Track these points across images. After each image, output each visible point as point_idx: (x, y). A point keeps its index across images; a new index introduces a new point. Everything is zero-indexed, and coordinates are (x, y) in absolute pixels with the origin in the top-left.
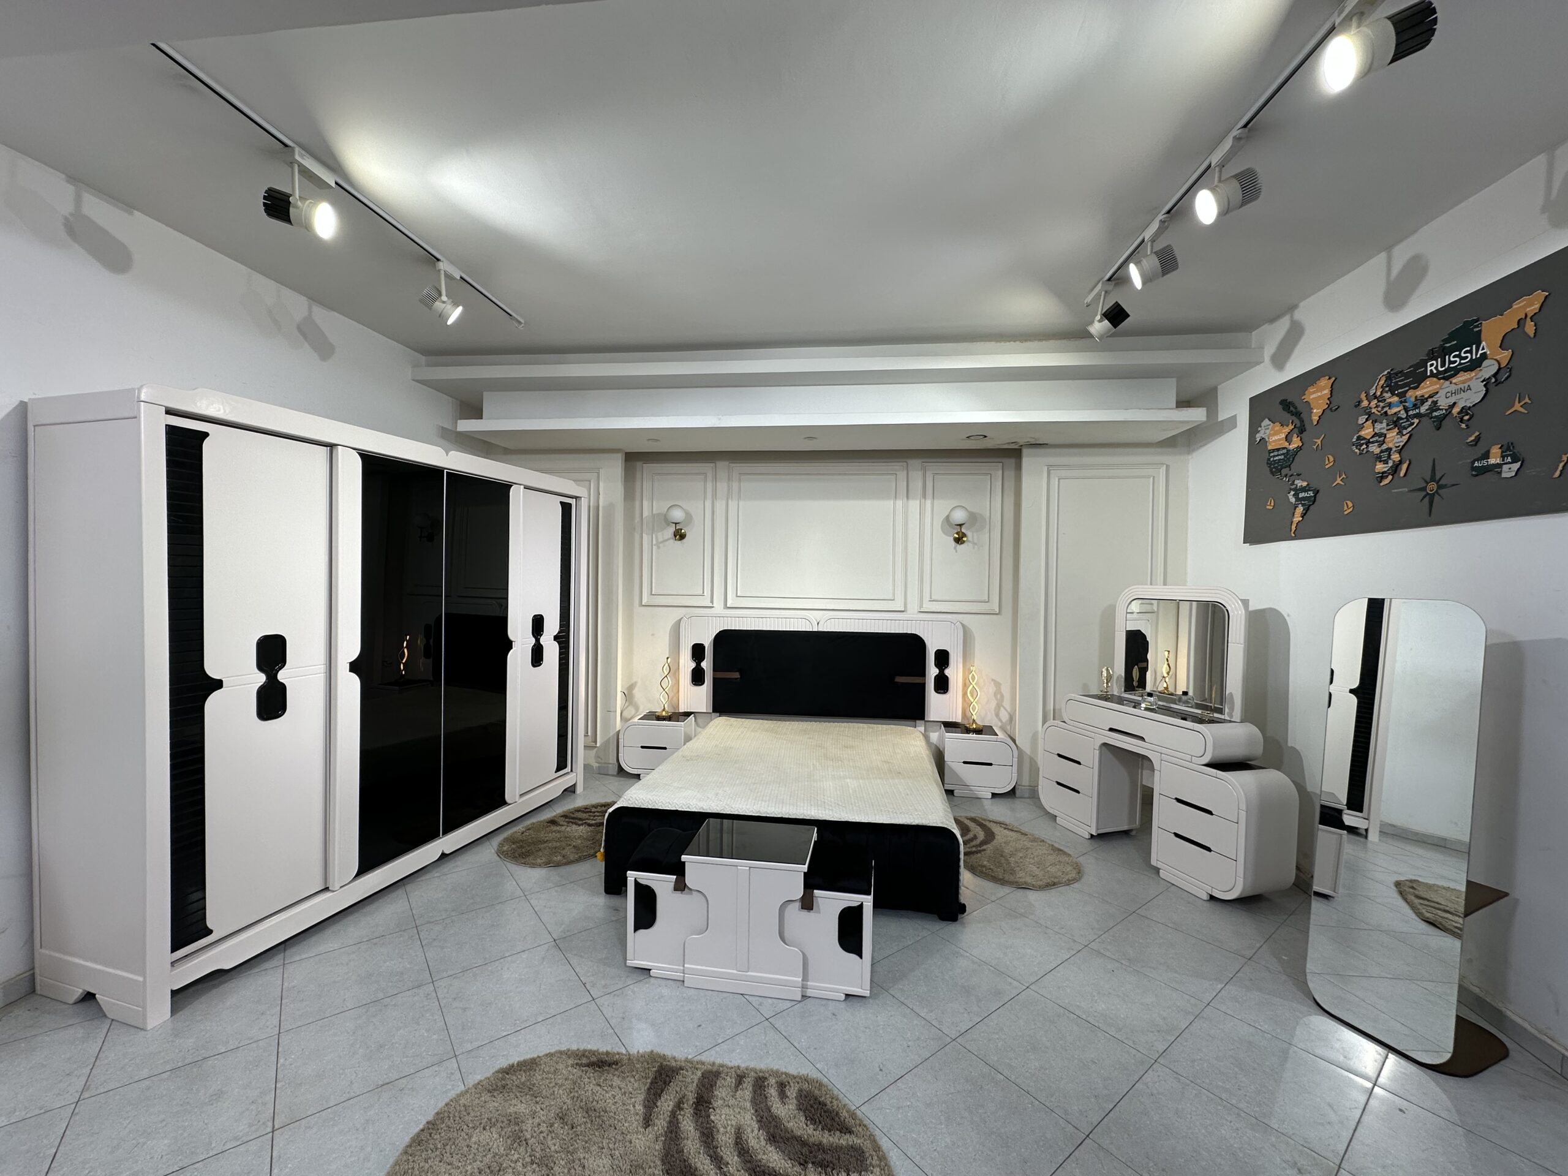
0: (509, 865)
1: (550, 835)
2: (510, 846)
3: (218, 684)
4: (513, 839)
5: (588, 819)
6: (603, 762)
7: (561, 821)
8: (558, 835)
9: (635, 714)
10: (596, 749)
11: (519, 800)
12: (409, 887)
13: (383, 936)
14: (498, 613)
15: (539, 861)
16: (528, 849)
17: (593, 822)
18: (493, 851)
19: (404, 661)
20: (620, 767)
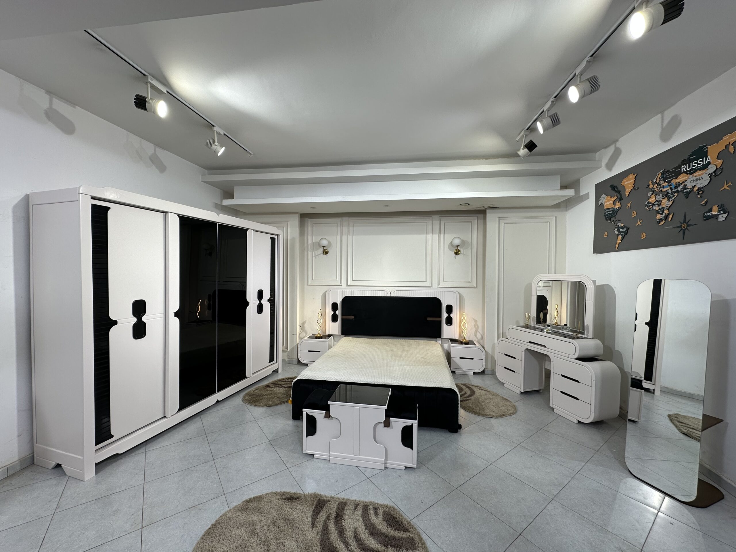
0: (248, 406)
1: (267, 392)
2: (248, 397)
3: (115, 323)
4: (250, 394)
5: (284, 385)
6: (290, 358)
7: (272, 385)
8: (270, 392)
9: (305, 335)
10: (287, 352)
11: (252, 376)
12: (202, 416)
13: (190, 439)
14: (241, 289)
15: (262, 404)
16: (257, 398)
17: (287, 386)
18: (241, 399)
19: (199, 312)
20: (298, 360)
